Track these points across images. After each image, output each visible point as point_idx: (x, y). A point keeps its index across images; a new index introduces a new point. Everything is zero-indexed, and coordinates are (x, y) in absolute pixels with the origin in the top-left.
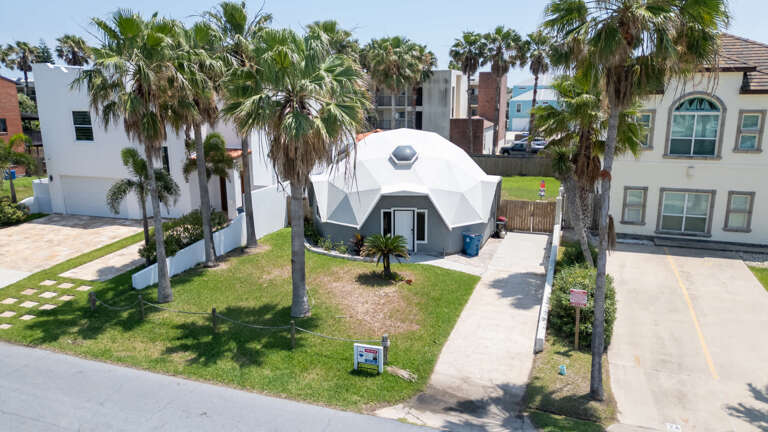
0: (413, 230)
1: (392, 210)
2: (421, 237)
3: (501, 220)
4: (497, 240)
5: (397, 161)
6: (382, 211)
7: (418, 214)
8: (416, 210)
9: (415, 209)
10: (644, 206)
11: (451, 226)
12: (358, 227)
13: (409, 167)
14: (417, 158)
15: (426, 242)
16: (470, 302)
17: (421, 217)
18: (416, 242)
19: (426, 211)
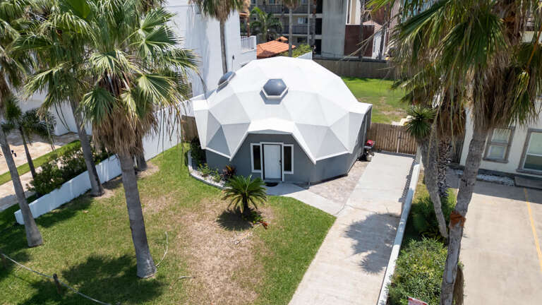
0: (281, 161)
1: (260, 144)
2: (288, 167)
3: (369, 145)
4: (363, 163)
5: (267, 96)
6: (252, 145)
7: (285, 147)
8: (283, 145)
9: (282, 143)
10: (509, 145)
11: (314, 160)
12: (231, 158)
13: (278, 101)
14: (287, 92)
15: (292, 172)
16: (317, 256)
17: (288, 150)
18: (284, 173)
19: (292, 146)
